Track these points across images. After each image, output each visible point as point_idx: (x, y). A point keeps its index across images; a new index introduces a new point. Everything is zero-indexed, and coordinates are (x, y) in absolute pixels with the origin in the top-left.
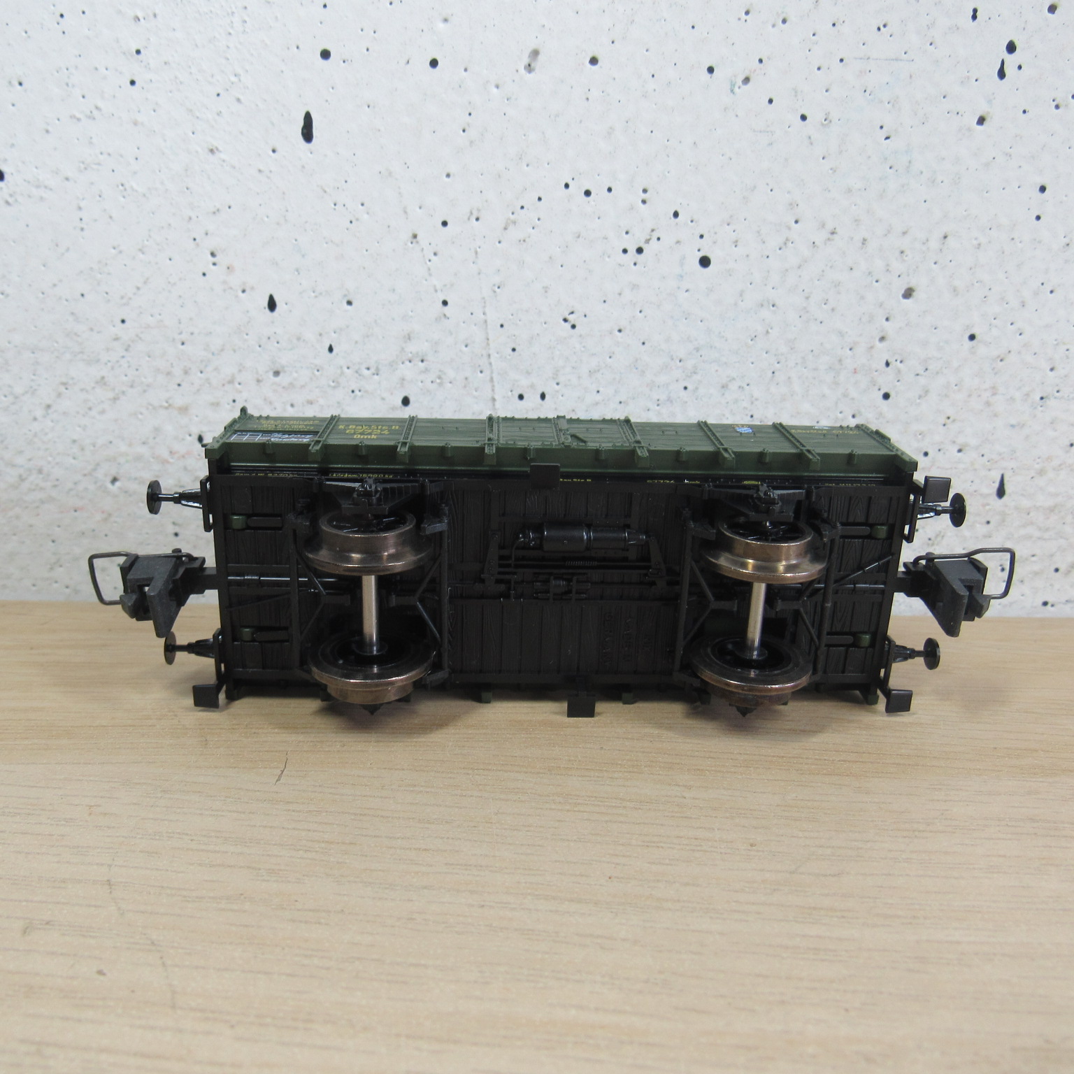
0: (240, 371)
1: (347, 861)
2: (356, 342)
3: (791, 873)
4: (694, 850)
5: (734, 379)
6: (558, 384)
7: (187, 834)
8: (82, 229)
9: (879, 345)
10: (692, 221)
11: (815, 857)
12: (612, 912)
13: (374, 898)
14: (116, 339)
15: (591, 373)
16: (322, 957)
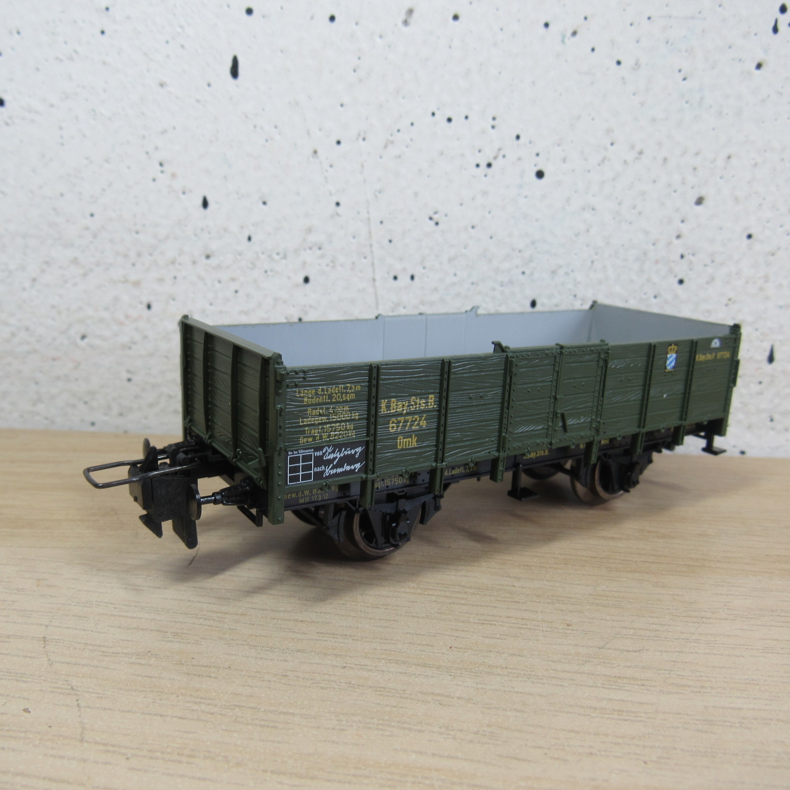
0: (180, 255)
1: (238, 628)
2: (269, 234)
3: (600, 648)
4: (520, 628)
5: (561, 267)
6: (424, 268)
7: (112, 603)
8: (62, 144)
9: (676, 242)
10: (530, 143)
11: (620, 636)
12: (450, 675)
13: (256, 658)
14: (87, 228)
15: (450, 260)
16: (209, 704)
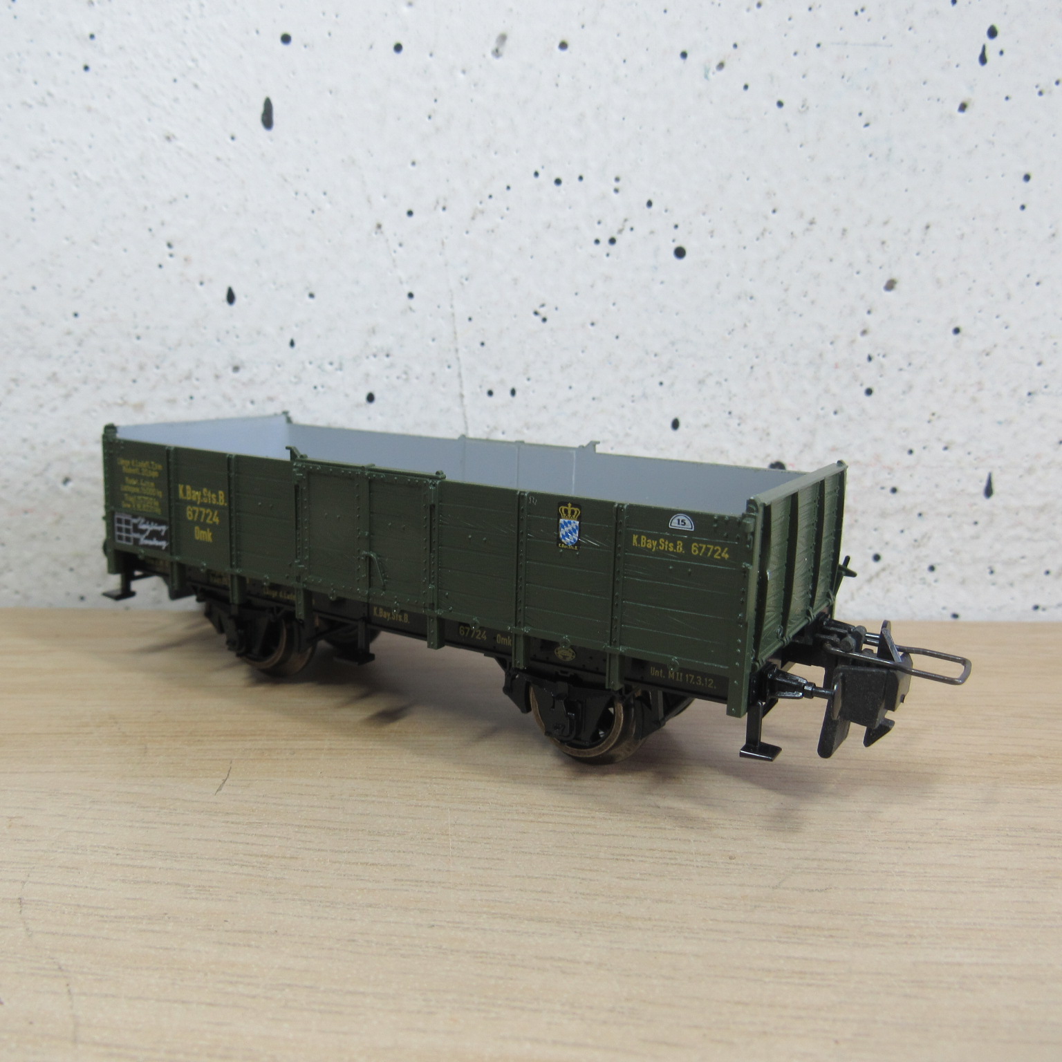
0: (197, 366)
1: (286, 877)
2: (319, 337)
3: (773, 888)
4: (668, 864)
5: (710, 374)
6: (529, 379)
7: (113, 848)
8: (33, 220)
9: (861, 339)
10: (666, 211)
11: (800, 870)
12: (576, 932)
13: (312, 918)
14: (69, 333)
15: (563, 368)
16: (249, 984)
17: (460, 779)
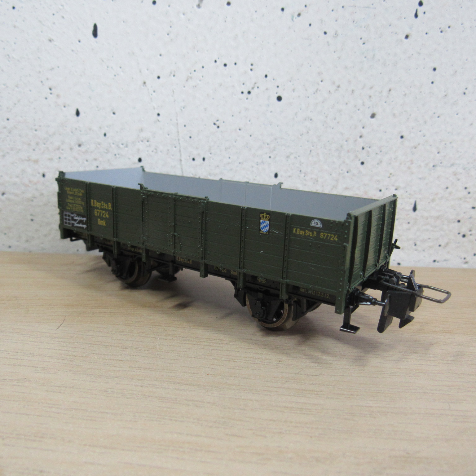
0: (63, 144)
1: (82, 365)
2: (117, 132)
3: (296, 374)
4: (251, 363)
5: (292, 154)
6: (211, 154)
7: (7, 351)
9: (359, 139)
10: (273, 80)
11: (309, 367)
12: (205, 390)
13: (90, 382)
14: (5, 128)
15: (226, 149)
16: (57, 408)
17: (166, 326)
